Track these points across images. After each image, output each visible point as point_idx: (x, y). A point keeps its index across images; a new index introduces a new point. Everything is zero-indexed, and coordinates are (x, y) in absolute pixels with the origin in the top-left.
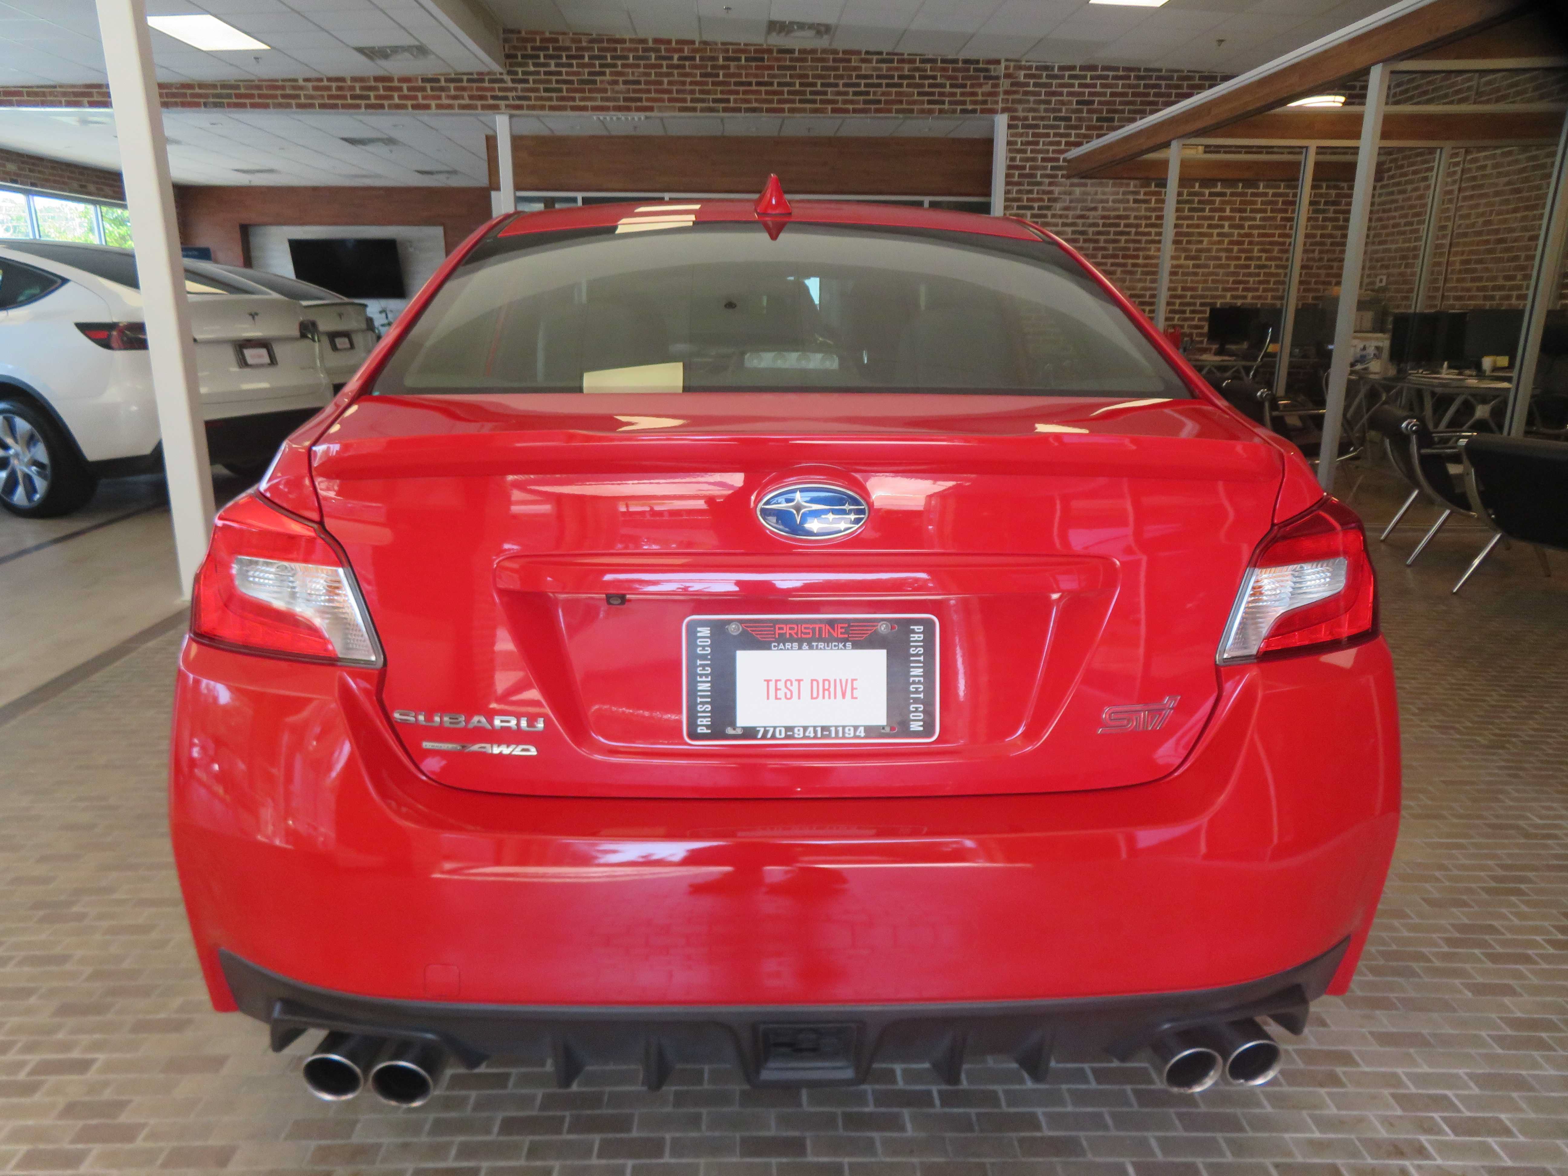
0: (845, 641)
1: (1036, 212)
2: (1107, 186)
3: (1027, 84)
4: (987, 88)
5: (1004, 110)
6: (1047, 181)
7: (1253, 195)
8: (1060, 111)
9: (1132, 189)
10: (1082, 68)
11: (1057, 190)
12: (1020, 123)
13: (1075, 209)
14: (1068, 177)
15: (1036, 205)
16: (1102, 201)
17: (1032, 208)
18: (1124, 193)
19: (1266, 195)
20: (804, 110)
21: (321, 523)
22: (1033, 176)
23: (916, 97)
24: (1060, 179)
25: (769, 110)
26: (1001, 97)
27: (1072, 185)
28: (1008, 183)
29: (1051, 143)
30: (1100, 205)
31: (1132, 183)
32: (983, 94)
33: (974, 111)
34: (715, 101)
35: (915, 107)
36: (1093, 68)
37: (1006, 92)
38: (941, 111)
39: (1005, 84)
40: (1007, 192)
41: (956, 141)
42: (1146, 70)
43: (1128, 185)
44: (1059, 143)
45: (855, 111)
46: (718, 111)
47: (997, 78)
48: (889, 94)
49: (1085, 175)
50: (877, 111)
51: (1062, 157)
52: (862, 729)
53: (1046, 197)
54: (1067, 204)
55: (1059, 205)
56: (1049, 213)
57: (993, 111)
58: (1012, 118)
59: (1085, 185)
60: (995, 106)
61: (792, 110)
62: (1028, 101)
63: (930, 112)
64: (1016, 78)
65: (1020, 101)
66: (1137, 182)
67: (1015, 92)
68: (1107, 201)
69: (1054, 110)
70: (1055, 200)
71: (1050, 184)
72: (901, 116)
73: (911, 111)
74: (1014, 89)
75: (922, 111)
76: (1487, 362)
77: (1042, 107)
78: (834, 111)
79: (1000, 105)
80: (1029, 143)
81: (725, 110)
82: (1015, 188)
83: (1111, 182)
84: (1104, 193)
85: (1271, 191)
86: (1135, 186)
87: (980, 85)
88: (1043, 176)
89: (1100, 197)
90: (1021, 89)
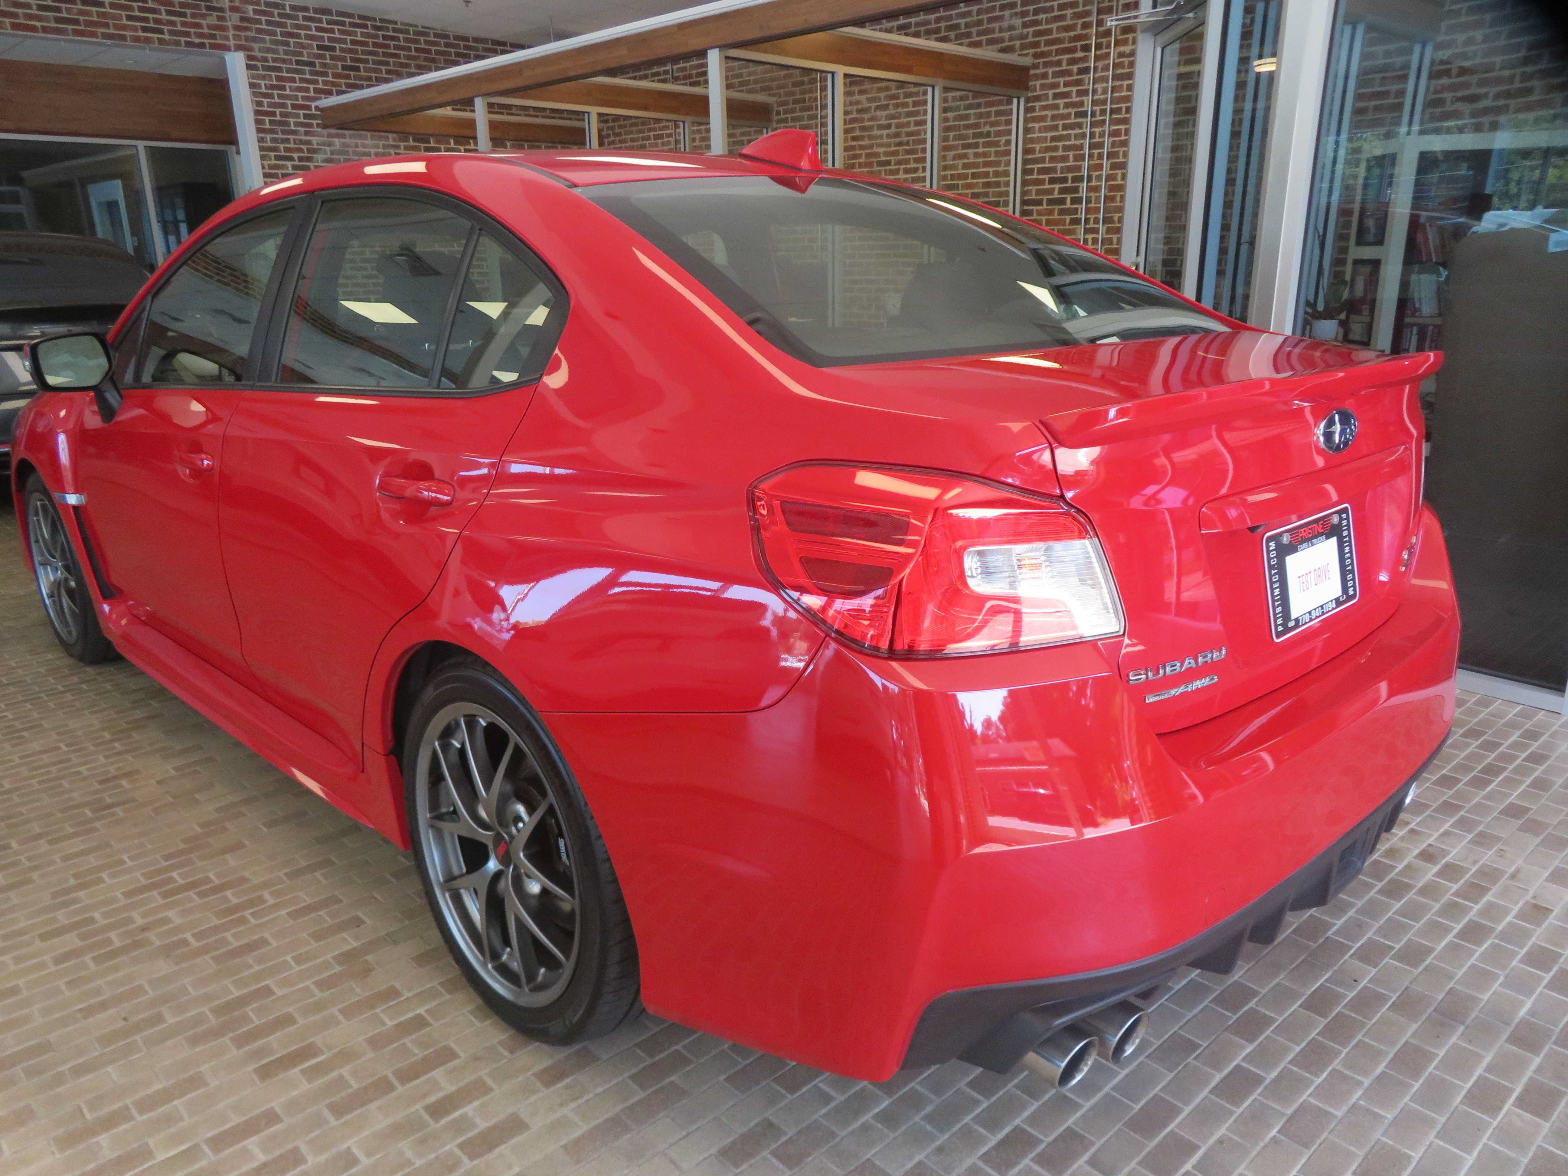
1: (297, 163)
2: (366, 139)
3: (259, 22)
4: (212, 20)
5: (239, 48)
6: (302, 129)
8: (301, 54)
9: (391, 143)
10: (316, 10)
11: (314, 140)
12: (259, 64)
14: (325, 127)
15: (295, 156)
17: (291, 159)
22: (286, 124)
23: (125, 22)
24: (316, 129)
26: (231, 33)
27: (330, 136)
28: (259, 130)
29: (299, 89)
31: (390, 136)
32: (210, 27)
35: (128, 33)
36: (326, 11)
37: (236, 28)
38: (161, 41)
39: (233, 19)
40: (260, 140)
42: (382, 20)
43: (387, 138)
44: (307, 90)
45: (45, 30)
47: (222, 10)
48: (89, 14)
49: (342, 126)
50: (76, 33)
51: (313, 105)
53: (304, 147)
54: (329, 156)
55: (320, 157)
56: (311, 165)
57: (227, 49)
58: (250, 58)
59: (344, 136)
60: (227, 43)
62: (263, 41)
63: (147, 40)
64: (244, 13)
65: (254, 40)
66: (395, 135)
67: (247, 29)
69: (295, 53)
70: (315, 151)
71: (307, 133)
72: (109, 42)
73: (123, 38)
74: (245, 25)
75: (137, 39)
77: (281, 48)
78: (15, 26)
79: (232, 43)
80: (273, 87)
82: (269, 137)
83: (369, 134)
84: (364, 146)
86: (394, 140)
87: (203, 16)
88: (297, 124)
89: (361, 149)
90: (253, 26)
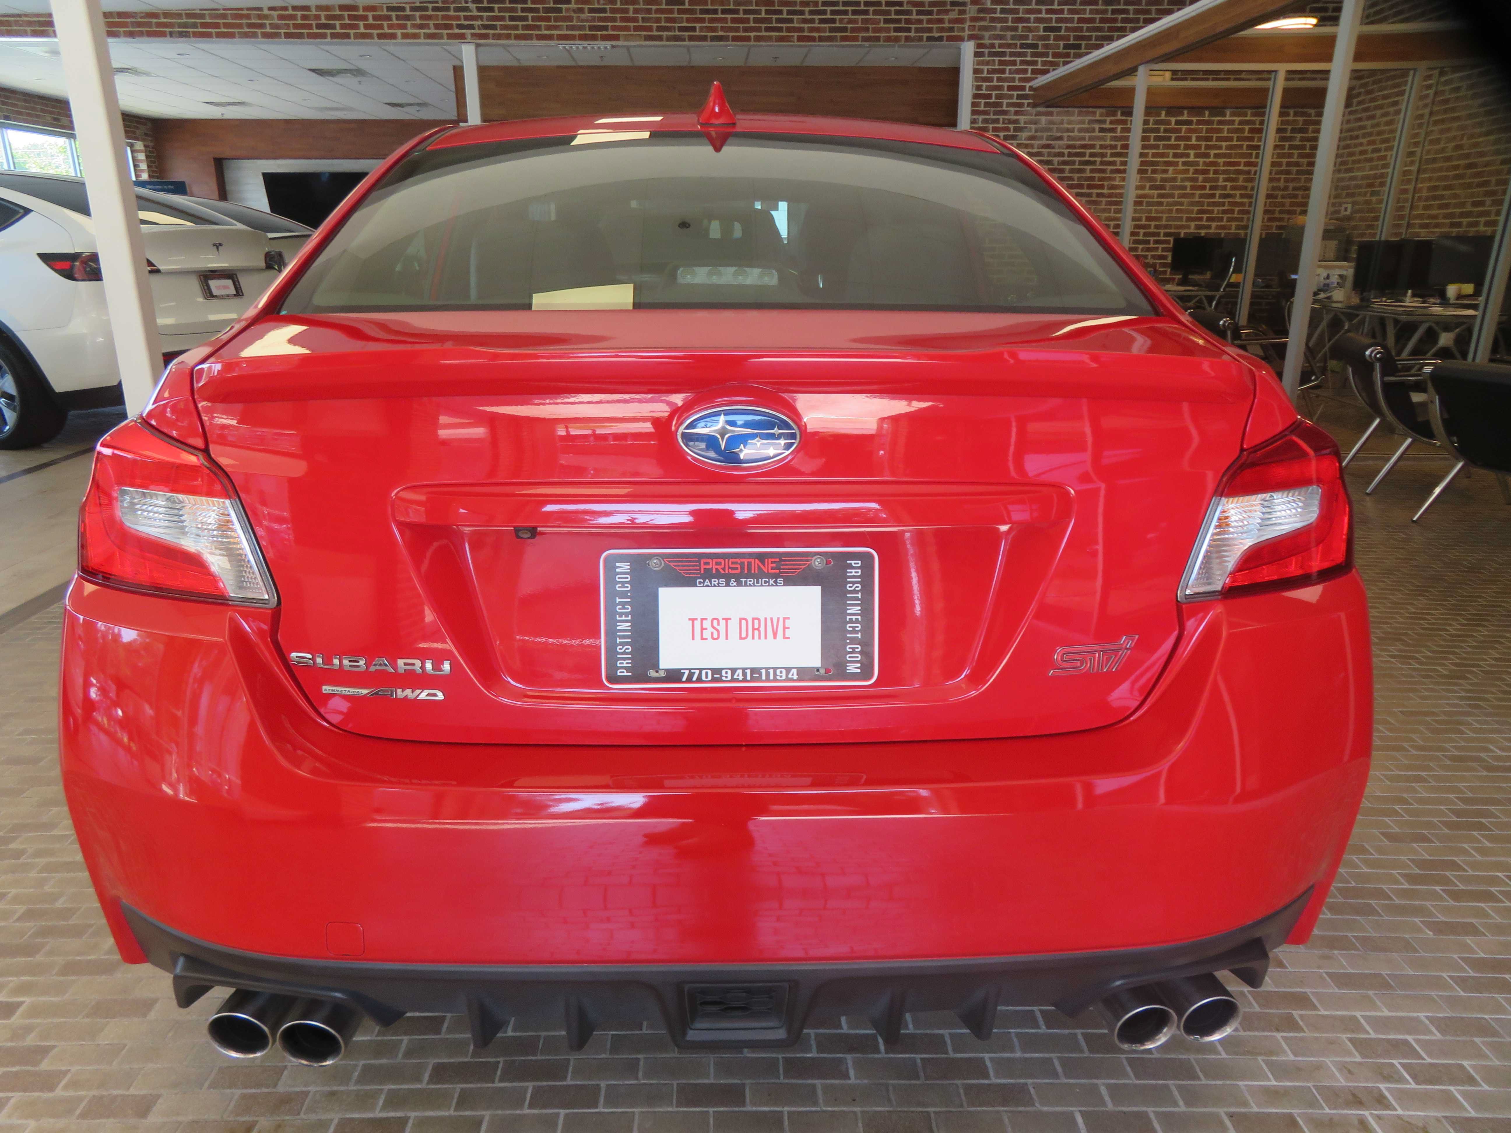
0: (776, 576)
2: (1073, 115)
3: (994, 11)
4: (953, 15)
5: (971, 37)
6: (1013, 109)
7: (1220, 122)
8: (1026, 37)
9: (1098, 118)
11: (1022, 118)
12: (986, 51)
13: (1041, 138)
14: (1034, 105)
16: (1068, 130)
18: (1090, 122)
19: (1232, 122)
20: (769, 39)
21: (206, 451)
22: (1000, 105)
23: (882, 25)
24: (1026, 108)
25: (735, 39)
26: (968, 23)
27: (1038, 114)
28: (974, 113)
29: (1018, 71)
30: (1066, 134)
31: (1099, 111)
32: (950, 21)
33: (940, 39)
34: (681, 29)
35: (882, 35)
37: (973, 19)
38: (907, 38)
39: (971, 11)
41: (921, 70)
43: (1094, 113)
44: (1025, 71)
45: (821, 39)
46: (684, 40)
47: (964, 4)
48: (855, 21)
49: (1051, 104)
50: (844, 39)
51: (1028, 85)
52: (794, 671)
53: (1011, 126)
54: (1033, 133)
55: (1024, 135)
57: (961, 39)
58: (979, 46)
59: (1051, 114)
60: (962, 34)
61: (758, 39)
62: (995, 28)
63: (897, 39)
64: (983, 4)
65: (986, 28)
66: (1103, 110)
67: (983, 19)
68: (1072, 131)
69: (1021, 37)
70: (1021, 129)
71: (1016, 113)
72: (867, 44)
73: (877, 39)
74: (981, 15)
75: (888, 39)
76: (1452, 290)
77: (1009, 34)
78: (800, 39)
79: (967, 33)
80: (994, 71)
81: (691, 39)
82: (981, 118)
83: (1076, 110)
84: (1069, 123)
85: (1237, 119)
86: (1101, 115)
87: (947, 12)
88: (1009, 105)
89: (1066, 126)
90: (988, 16)
